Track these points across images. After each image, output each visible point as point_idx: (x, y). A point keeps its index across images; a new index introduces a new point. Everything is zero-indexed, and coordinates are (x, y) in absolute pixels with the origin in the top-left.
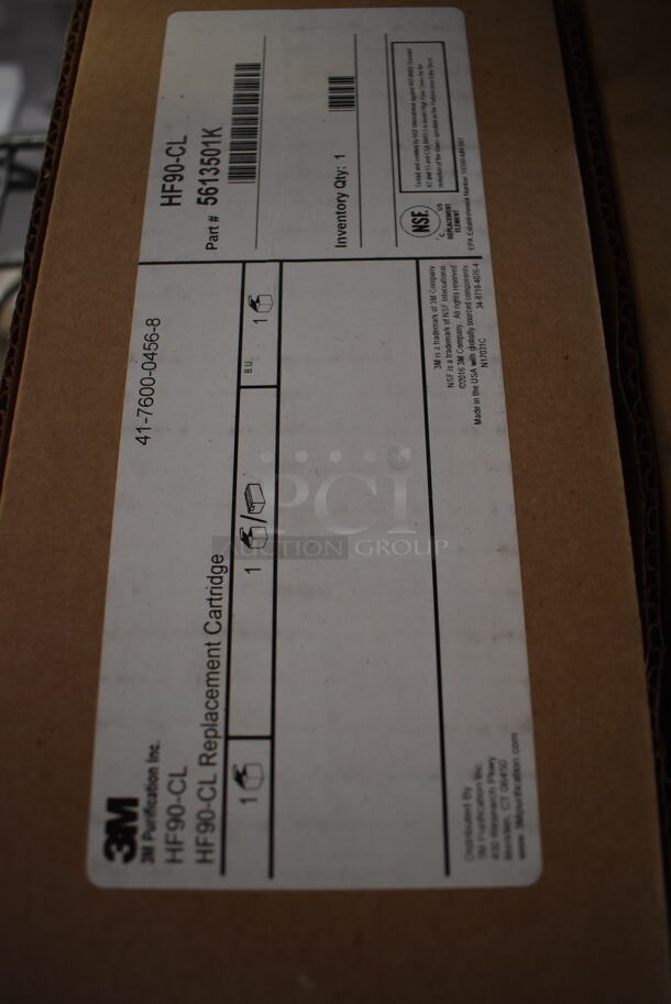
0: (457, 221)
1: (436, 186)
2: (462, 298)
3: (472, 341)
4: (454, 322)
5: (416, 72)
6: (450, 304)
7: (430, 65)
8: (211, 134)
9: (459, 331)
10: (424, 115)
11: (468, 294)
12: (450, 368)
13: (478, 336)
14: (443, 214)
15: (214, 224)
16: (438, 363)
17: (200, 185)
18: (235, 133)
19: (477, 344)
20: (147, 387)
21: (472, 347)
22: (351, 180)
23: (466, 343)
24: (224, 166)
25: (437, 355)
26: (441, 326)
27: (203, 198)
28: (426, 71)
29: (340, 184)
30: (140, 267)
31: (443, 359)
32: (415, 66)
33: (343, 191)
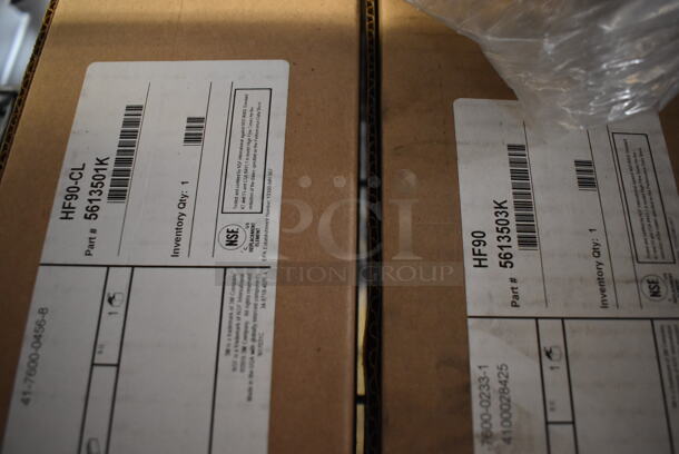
0: (258, 237)
1: (247, 209)
2: (252, 300)
3: (254, 335)
4: (244, 319)
5: (248, 114)
6: (243, 304)
7: (259, 109)
8: (101, 163)
9: (246, 327)
10: (248, 150)
11: (256, 296)
12: (236, 356)
13: (258, 331)
14: (248, 231)
15: (93, 235)
16: (228, 352)
17: (88, 204)
18: (118, 162)
19: (257, 338)
20: (33, 361)
21: (253, 340)
22: (189, 202)
23: (249, 336)
24: (106, 189)
25: (229, 345)
26: (235, 322)
27: (89, 214)
28: (255, 113)
29: (181, 206)
30: (41, 268)
31: (232, 348)
32: (248, 109)
33: (183, 211)
